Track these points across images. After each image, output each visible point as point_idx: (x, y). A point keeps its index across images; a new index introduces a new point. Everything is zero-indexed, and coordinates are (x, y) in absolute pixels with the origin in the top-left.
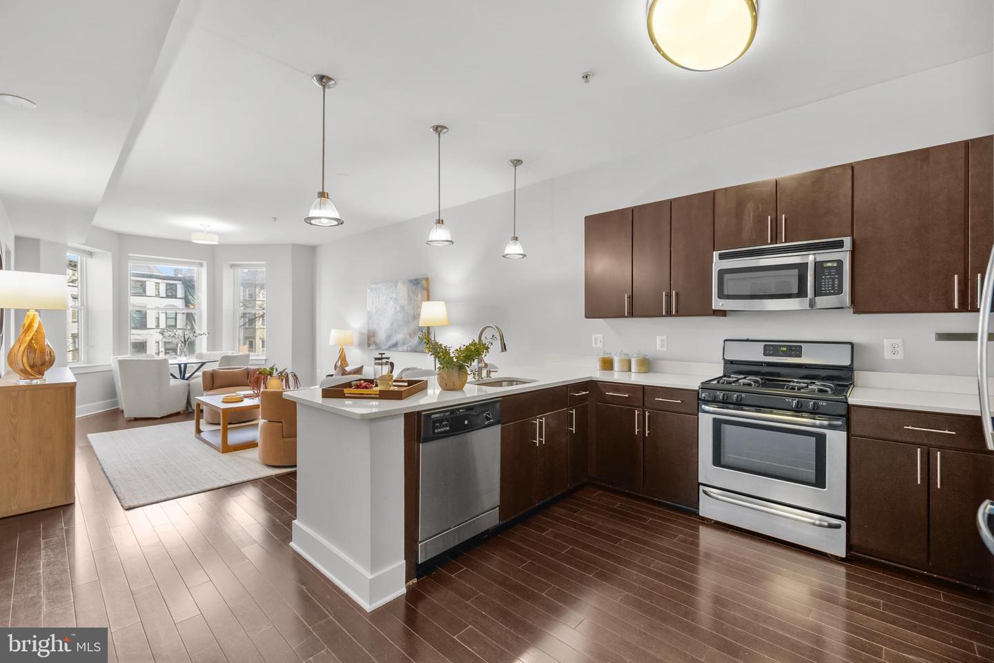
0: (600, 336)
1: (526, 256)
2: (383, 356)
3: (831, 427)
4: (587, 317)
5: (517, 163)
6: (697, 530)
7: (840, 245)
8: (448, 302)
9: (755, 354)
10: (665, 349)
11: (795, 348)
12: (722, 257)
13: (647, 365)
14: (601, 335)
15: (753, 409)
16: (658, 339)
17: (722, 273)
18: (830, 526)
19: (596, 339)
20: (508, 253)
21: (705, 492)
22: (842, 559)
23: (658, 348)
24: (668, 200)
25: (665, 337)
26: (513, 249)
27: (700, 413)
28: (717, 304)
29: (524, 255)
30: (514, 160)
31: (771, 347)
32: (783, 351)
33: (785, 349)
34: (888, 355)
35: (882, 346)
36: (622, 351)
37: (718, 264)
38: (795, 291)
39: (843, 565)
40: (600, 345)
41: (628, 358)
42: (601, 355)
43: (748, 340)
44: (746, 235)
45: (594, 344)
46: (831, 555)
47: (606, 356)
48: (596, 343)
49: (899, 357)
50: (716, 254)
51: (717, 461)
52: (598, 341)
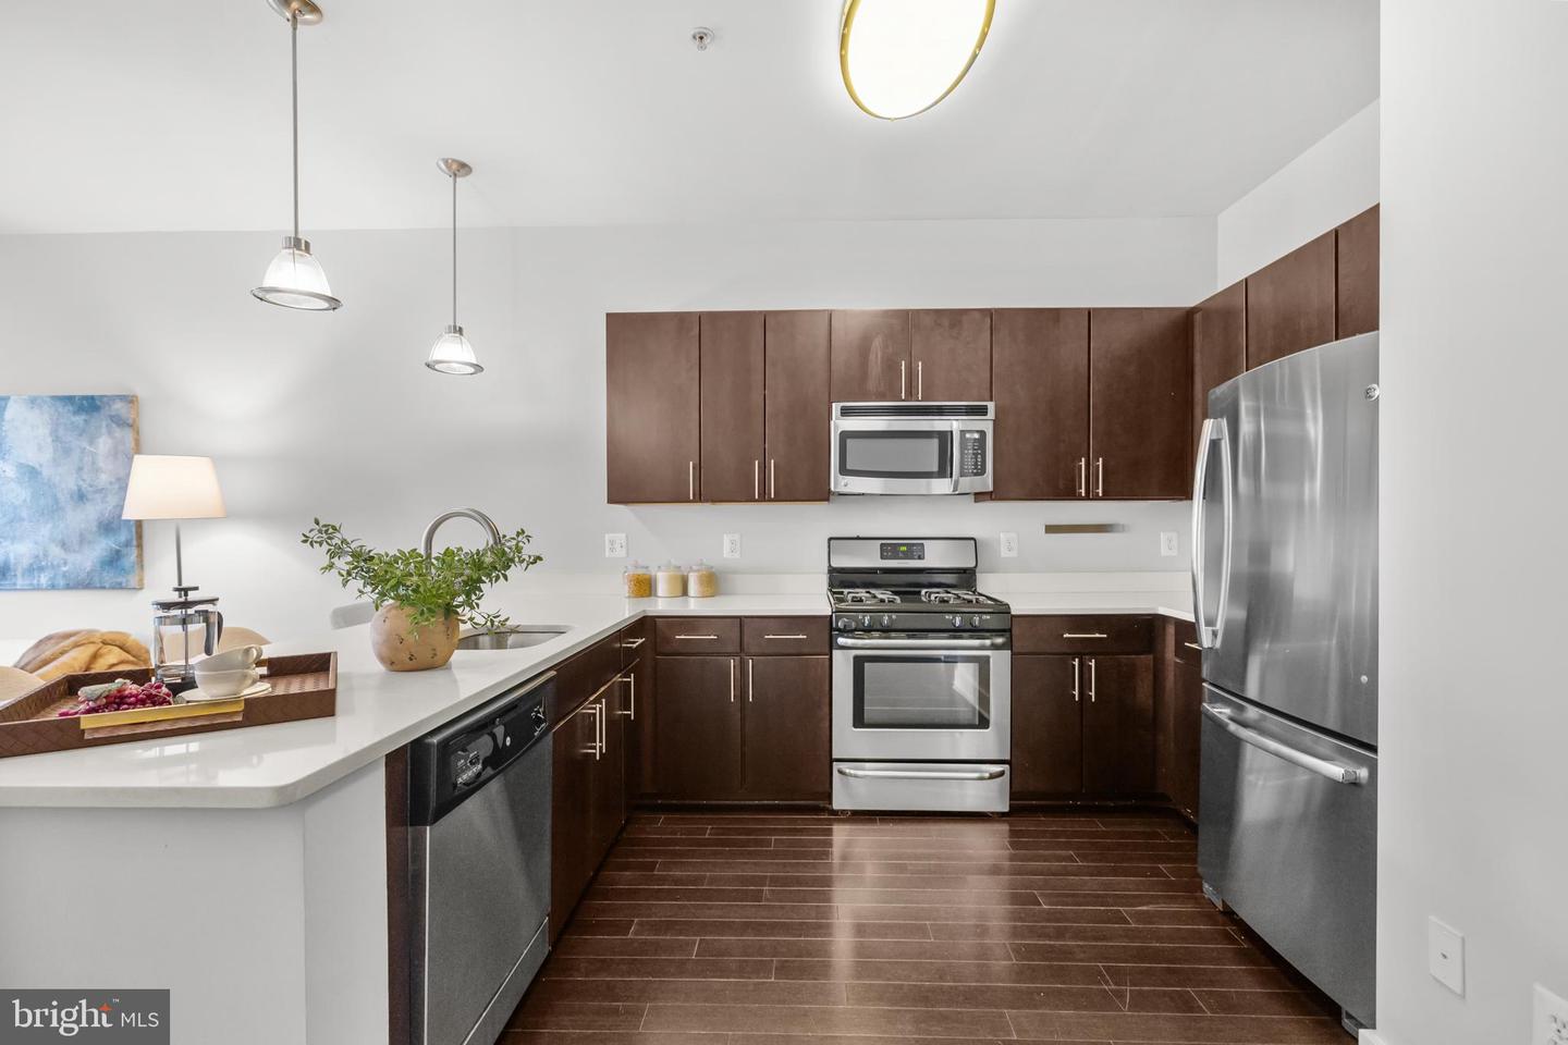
0: (621, 537)
1: (482, 369)
2: (192, 596)
3: (995, 647)
4: (611, 501)
5: (460, 169)
6: (829, 832)
7: (982, 411)
8: (220, 461)
9: (870, 559)
10: (737, 556)
11: (913, 547)
12: (846, 412)
13: (714, 582)
14: (624, 535)
15: (903, 635)
16: (726, 540)
17: (845, 436)
18: (993, 776)
19: (612, 542)
20: (439, 358)
21: (840, 772)
22: (1003, 814)
23: (726, 553)
24: (760, 312)
25: (737, 537)
26: (453, 353)
27: (834, 652)
28: (839, 483)
29: (478, 368)
30: (454, 161)
31: (890, 547)
32: (903, 552)
33: (904, 548)
34: (1004, 553)
35: (999, 541)
36: (670, 562)
37: (841, 424)
38: (935, 468)
39: (1004, 821)
40: (621, 553)
41: (680, 573)
42: (631, 571)
43: (858, 538)
44: (872, 385)
45: (607, 550)
46: (992, 813)
47: (640, 572)
48: (612, 550)
49: (1014, 554)
50: (836, 408)
51: (859, 720)
52: (617, 546)
